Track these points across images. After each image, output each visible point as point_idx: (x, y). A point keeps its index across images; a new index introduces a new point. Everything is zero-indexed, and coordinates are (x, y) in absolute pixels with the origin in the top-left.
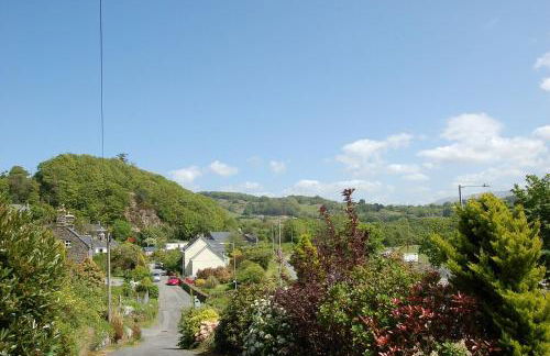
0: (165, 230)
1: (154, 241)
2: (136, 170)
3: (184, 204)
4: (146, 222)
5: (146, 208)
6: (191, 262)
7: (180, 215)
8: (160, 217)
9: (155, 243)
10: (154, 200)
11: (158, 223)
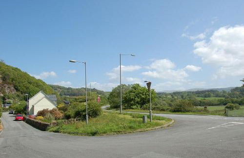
0: (18, 96)
1: (11, 101)
2: (4, 64)
3: (30, 83)
4: (7, 91)
5: (8, 84)
6: (33, 106)
7: (27, 88)
8: (16, 89)
9: (12, 102)
10: (13, 80)
11: (15, 92)
